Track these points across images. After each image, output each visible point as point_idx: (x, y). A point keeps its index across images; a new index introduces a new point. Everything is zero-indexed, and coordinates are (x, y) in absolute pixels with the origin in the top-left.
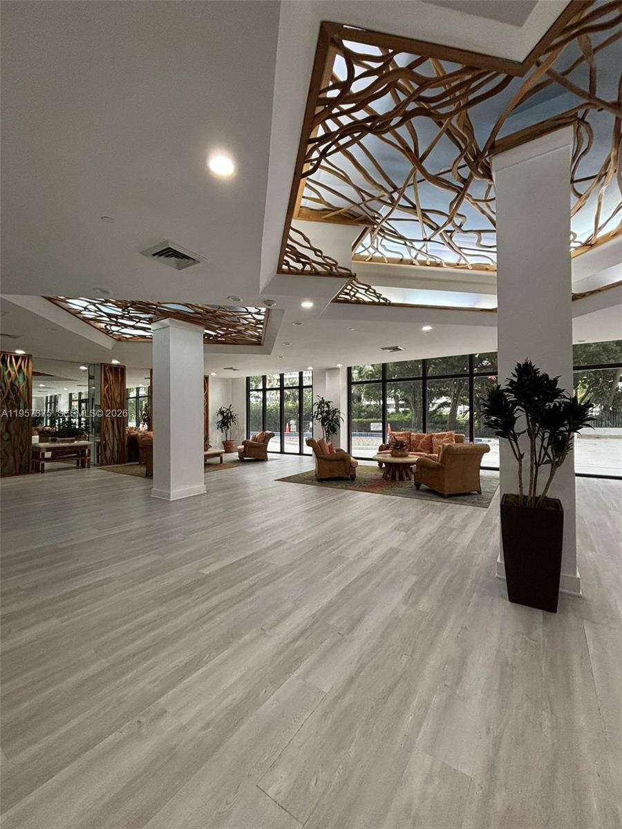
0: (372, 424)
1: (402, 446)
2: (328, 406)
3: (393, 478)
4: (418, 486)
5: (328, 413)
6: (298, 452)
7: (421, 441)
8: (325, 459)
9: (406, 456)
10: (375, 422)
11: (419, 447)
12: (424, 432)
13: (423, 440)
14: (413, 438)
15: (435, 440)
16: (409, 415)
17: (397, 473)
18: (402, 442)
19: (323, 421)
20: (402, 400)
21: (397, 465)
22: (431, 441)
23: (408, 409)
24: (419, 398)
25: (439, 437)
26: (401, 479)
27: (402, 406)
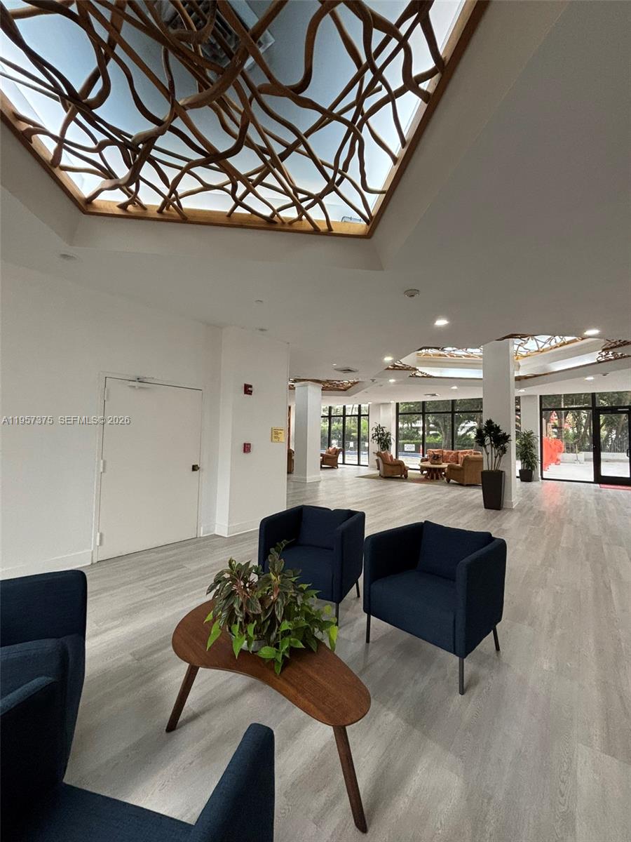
0: (405, 445)
1: (438, 457)
2: (383, 430)
3: (432, 478)
4: (448, 481)
5: (383, 434)
6: (357, 463)
7: (450, 456)
8: (388, 464)
9: (441, 464)
10: (408, 443)
11: (449, 460)
12: (453, 450)
13: (452, 455)
14: (445, 454)
15: (459, 455)
16: (439, 437)
17: (435, 475)
18: (438, 455)
19: (379, 440)
20: (433, 424)
21: (435, 469)
22: (457, 456)
23: (438, 432)
24: (449, 423)
25: (462, 453)
26: (437, 478)
27: (432, 429)
